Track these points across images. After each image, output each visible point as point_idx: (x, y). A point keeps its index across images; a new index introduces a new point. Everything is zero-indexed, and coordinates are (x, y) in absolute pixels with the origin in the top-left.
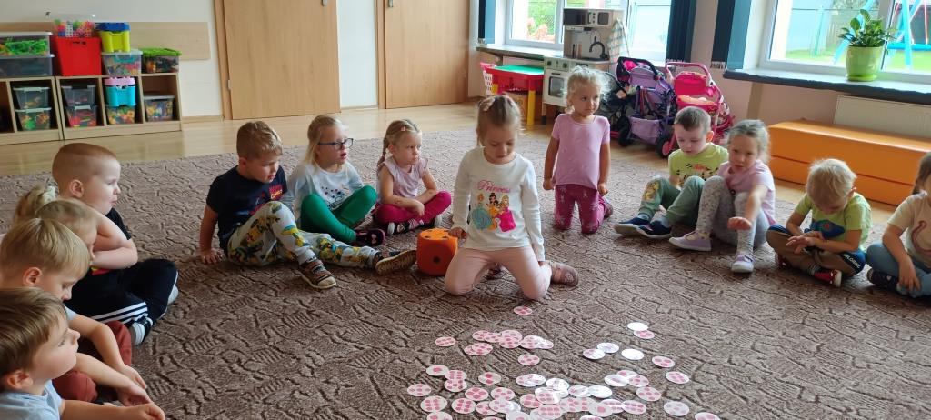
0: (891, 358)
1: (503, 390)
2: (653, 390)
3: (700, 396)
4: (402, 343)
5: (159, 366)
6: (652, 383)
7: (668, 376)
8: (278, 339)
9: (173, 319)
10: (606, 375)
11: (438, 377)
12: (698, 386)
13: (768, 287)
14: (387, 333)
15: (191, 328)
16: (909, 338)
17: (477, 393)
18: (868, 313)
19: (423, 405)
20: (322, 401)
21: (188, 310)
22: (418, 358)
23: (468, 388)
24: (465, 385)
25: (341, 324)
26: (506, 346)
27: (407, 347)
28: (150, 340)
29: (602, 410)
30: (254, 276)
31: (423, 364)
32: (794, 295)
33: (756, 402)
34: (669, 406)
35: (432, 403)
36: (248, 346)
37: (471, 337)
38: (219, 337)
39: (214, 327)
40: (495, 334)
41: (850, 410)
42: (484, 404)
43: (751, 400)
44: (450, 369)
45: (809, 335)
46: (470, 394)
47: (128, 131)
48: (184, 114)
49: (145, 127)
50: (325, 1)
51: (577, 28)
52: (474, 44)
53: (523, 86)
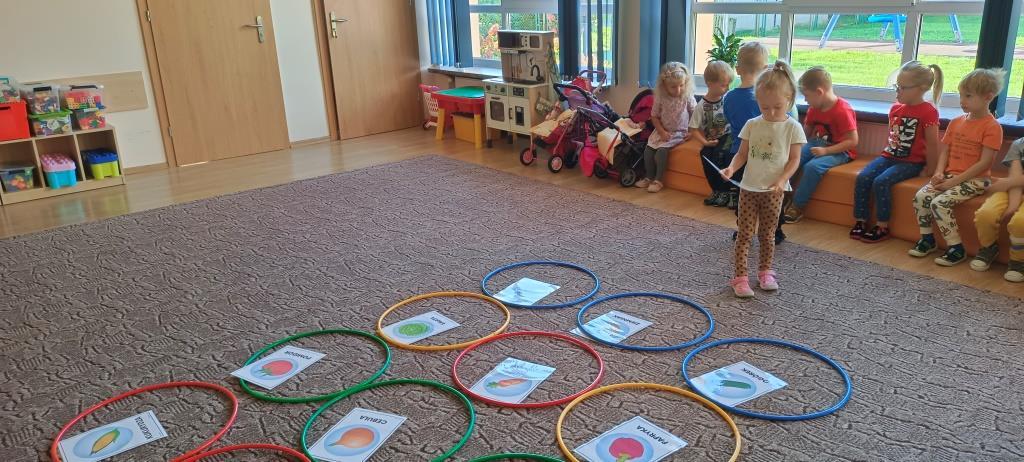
47: (69, 190)
48: (125, 166)
49: (86, 184)
50: (263, 38)
51: (512, 52)
52: (426, 65)
53: (468, 110)
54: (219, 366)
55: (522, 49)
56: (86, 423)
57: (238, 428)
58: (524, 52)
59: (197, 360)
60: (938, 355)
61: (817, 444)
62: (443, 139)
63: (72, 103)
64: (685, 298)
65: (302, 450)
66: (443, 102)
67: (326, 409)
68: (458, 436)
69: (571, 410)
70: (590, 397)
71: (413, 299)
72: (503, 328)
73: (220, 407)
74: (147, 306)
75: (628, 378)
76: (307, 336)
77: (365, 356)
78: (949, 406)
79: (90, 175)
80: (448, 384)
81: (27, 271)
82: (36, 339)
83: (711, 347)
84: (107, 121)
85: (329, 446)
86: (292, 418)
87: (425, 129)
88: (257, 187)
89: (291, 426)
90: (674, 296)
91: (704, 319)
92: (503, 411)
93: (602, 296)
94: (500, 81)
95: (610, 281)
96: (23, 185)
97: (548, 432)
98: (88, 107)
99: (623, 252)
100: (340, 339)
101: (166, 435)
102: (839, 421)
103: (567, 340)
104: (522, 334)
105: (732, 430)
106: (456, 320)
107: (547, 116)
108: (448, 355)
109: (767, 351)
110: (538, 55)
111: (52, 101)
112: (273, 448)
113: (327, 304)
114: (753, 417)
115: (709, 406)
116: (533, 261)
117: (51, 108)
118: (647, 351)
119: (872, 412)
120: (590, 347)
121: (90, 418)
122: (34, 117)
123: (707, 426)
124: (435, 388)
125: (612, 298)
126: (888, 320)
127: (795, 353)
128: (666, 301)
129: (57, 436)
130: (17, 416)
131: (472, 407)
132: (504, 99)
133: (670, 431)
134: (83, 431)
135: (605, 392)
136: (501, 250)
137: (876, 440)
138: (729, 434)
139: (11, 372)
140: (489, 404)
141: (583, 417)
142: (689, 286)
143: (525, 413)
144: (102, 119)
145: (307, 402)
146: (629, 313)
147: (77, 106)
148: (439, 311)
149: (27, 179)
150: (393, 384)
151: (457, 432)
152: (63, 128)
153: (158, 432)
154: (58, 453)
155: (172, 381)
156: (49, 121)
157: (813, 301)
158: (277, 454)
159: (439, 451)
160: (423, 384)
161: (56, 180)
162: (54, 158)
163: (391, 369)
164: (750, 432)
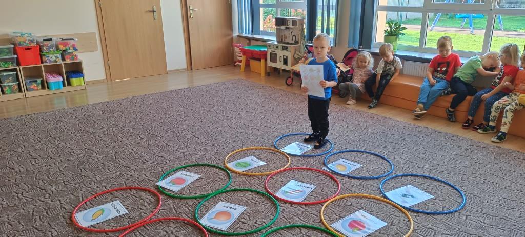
47: (58, 91)
48: (86, 80)
49: (67, 88)
50: (156, 18)
51: (282, 28)
52: (236, 33)
53: (258, 57)
54: (149, 179)
55: (288, 27)
56: (87, 205)
57: (163, 210)
58: (288, 28)
59: (137, 176)
60: (507, 185)
61: (451, 225)
62: (244, 71)
63: (61, 48)
64: (377, 153)
65: (197, 221)
66: (245, 52)
67: (205, 201)
68: (272, 217)
69: (327, 206)
70: (335, 200)
71: (240, 150)
72: (287, 166)
73: (152, 200)
74: (108, 150)
75: (353, 191)
76: (191, 166)
77: (220, 177)
78: (514, 210)
79: (69, 84)
80: (264, 192)
81: (44, 131)
82: (54, 164)
83: (393, 178)
84: (79, 57)
85: (210, 219)
86: (189, 205)
87: (235, 66)
88: (154, 93)
89: (189, 210)
90: (371, 152)
91: (388, 164)
92: (293, 205)
93: (335, 151)
94: (275, 42)
95: (338, 144)
96: (36, 88)
97: (317, 216)
98: (69, 50)
99: (343, 130)
100: (207, 168)
101: (127, 212)
102: (461, 215)
103: (320, 172)
104: (297, 168)
105: (408, 218)
106: (263, 161)
107: (300, 61)
108: (262, 177)
109: (421, 180)
110: (296, 30)
111: (52, 46)
112: (181, 219)
113: (198, 151)
114: (418, 212)
115: (395, 206)
116: (299, 133)
117: (51, 49)
118: (362, 179)
119: (477, 211)
120: (333, 176)
121: (88, 203)
122: (43, 54)
123: (395, 216)
124: (258, 193)
125: (340, 152)
126: (480, 167)
127: (435, 182)
128: (368, 155)
129: (73, 211)
130: (51, 201)
131: (278, 203)
132: (277, 52)
133: (378, 217)
134: (86, 209)
135: (343, 198)
136: (281, 127)
137: (480, 225)
138: (407, 220)
139: (45, 180)
140: (286, 202)
141: (333, 209)
142: (379, 148)
143: (304, 206)
144: (76, 56)
145: (195, 198)
146: (349, 160)
147: (64, 49)
148: (254, 156)
149: (38, 85)
150: (236, 190)
151: (271, 214)
152: (57, 60)
153: (124, 211)
154: (76, 219)
155: (126, 186)
156: (51, 56)
157: (442, 157)
158: (184, 222)
159: (264, 224)
160: (252, 191)
161: (53, 86)
162: (51, 75)
163: (234, 183)
164: (417, 219)
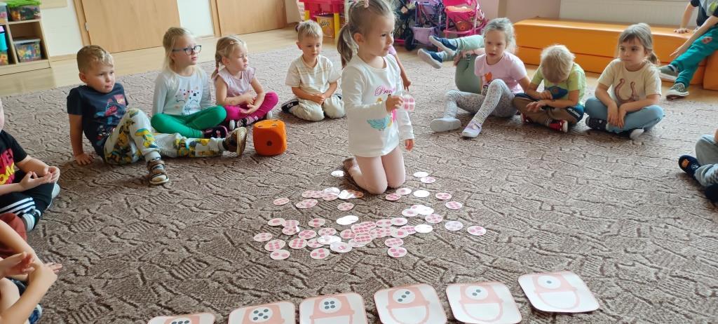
0: (603, 176)
1: (328, 229)
2: (436, 216)
3: (470, 216)
4: (248, 206)
5: (50, 245)
6: (436, 211)
7: (447, 205)
8: (147, 214)
9: (58, 209)
10: (403, 209)
11: (278, 227)
12: (468, 209)
13: (516, 138)
14: (235, 201)
15: (74, 214)
16: (615, 161)
17: (308, 234)
18: (587, 147)
19: (267, 247)
20: (186, 254)
21: (70, 201)
22: (260, 215)
23: (301, 231)
24: (298, 229)
25: (197, 198)
26: (328, 199)
27: (252, 208)
28: (40, 226)
29: (400, 233)
30: (122, 171)
31: (265, 219)
32: (535, 141)
33: (510, 215)
34: (449, 225)
35: (274, 245)
36: (122, 222)
37: (301, 196)
38: (98, 218)
39: (93, 211)
40: (319, 192)
41: (575, 213)
42: (314, 240)
43: (506, 214)
44: (286, 220)
45: (546, 167)
46: (302, 235)
49: (19, 67)
53: (329, 10)
54: (170, 193)
56: (53, 243)
57: (205, 241)
123: (639, 220)
